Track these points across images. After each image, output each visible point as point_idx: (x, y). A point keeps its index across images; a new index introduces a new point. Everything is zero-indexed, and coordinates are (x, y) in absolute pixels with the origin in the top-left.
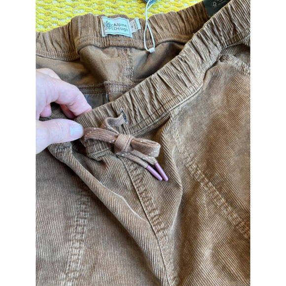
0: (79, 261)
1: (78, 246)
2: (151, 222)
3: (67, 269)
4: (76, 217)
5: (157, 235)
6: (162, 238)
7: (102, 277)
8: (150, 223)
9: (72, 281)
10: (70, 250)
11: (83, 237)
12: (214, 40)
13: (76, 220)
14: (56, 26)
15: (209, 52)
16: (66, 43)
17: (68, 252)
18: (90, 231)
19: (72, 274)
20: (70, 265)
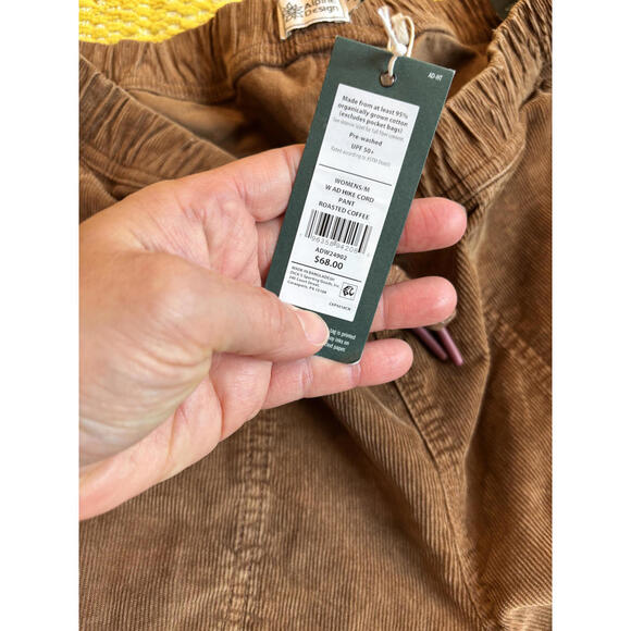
0: (262, 525)
1: (258, 493)
2: (423, 433)
3: (237, 541)
4: (249, 431)
5: (437, 460)
6: (447, 467)
7: (311, 559)
8: (422, 436)
9: (247, 568)
10: (242, 500)
11: (268, 475)
12: (532, 44)
13: (249, 438)
14: (175, 30)
15: (524, 70)
16: (205, 65)
17: (238, 506)
18: (280, 461)
19: (248, 552)
20: (242, 535)
